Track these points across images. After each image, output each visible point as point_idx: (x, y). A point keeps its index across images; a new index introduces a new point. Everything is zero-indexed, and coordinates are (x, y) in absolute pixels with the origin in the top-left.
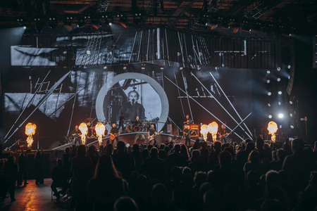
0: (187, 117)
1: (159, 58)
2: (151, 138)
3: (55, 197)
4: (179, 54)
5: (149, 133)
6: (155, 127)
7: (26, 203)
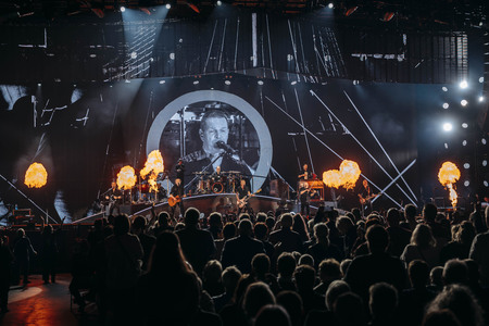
0: (305, 167)
1: (255, 64)
2: (242, 203)
3: (76, 306)
4: (289, 58)
5: (237, 195)
6: (248, 184)
7: (27, 316)
